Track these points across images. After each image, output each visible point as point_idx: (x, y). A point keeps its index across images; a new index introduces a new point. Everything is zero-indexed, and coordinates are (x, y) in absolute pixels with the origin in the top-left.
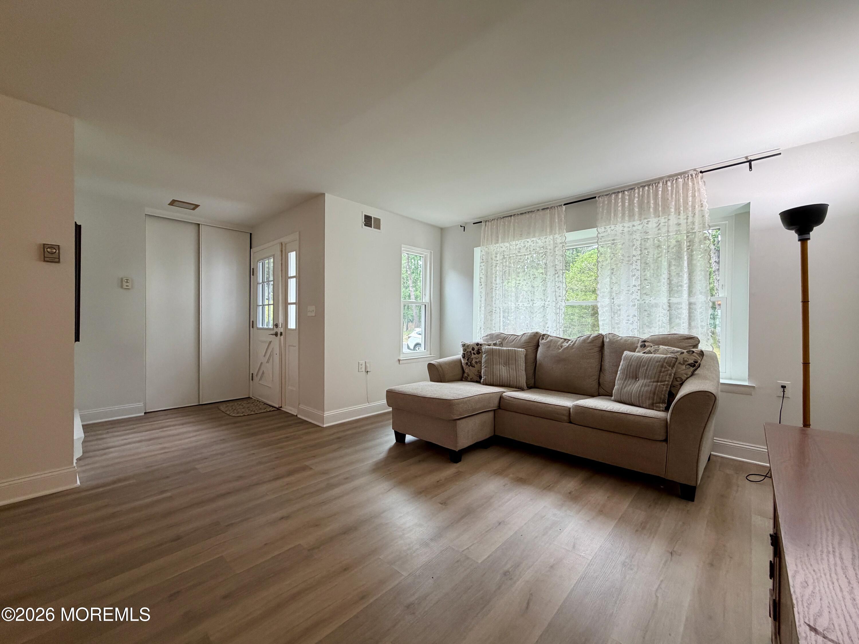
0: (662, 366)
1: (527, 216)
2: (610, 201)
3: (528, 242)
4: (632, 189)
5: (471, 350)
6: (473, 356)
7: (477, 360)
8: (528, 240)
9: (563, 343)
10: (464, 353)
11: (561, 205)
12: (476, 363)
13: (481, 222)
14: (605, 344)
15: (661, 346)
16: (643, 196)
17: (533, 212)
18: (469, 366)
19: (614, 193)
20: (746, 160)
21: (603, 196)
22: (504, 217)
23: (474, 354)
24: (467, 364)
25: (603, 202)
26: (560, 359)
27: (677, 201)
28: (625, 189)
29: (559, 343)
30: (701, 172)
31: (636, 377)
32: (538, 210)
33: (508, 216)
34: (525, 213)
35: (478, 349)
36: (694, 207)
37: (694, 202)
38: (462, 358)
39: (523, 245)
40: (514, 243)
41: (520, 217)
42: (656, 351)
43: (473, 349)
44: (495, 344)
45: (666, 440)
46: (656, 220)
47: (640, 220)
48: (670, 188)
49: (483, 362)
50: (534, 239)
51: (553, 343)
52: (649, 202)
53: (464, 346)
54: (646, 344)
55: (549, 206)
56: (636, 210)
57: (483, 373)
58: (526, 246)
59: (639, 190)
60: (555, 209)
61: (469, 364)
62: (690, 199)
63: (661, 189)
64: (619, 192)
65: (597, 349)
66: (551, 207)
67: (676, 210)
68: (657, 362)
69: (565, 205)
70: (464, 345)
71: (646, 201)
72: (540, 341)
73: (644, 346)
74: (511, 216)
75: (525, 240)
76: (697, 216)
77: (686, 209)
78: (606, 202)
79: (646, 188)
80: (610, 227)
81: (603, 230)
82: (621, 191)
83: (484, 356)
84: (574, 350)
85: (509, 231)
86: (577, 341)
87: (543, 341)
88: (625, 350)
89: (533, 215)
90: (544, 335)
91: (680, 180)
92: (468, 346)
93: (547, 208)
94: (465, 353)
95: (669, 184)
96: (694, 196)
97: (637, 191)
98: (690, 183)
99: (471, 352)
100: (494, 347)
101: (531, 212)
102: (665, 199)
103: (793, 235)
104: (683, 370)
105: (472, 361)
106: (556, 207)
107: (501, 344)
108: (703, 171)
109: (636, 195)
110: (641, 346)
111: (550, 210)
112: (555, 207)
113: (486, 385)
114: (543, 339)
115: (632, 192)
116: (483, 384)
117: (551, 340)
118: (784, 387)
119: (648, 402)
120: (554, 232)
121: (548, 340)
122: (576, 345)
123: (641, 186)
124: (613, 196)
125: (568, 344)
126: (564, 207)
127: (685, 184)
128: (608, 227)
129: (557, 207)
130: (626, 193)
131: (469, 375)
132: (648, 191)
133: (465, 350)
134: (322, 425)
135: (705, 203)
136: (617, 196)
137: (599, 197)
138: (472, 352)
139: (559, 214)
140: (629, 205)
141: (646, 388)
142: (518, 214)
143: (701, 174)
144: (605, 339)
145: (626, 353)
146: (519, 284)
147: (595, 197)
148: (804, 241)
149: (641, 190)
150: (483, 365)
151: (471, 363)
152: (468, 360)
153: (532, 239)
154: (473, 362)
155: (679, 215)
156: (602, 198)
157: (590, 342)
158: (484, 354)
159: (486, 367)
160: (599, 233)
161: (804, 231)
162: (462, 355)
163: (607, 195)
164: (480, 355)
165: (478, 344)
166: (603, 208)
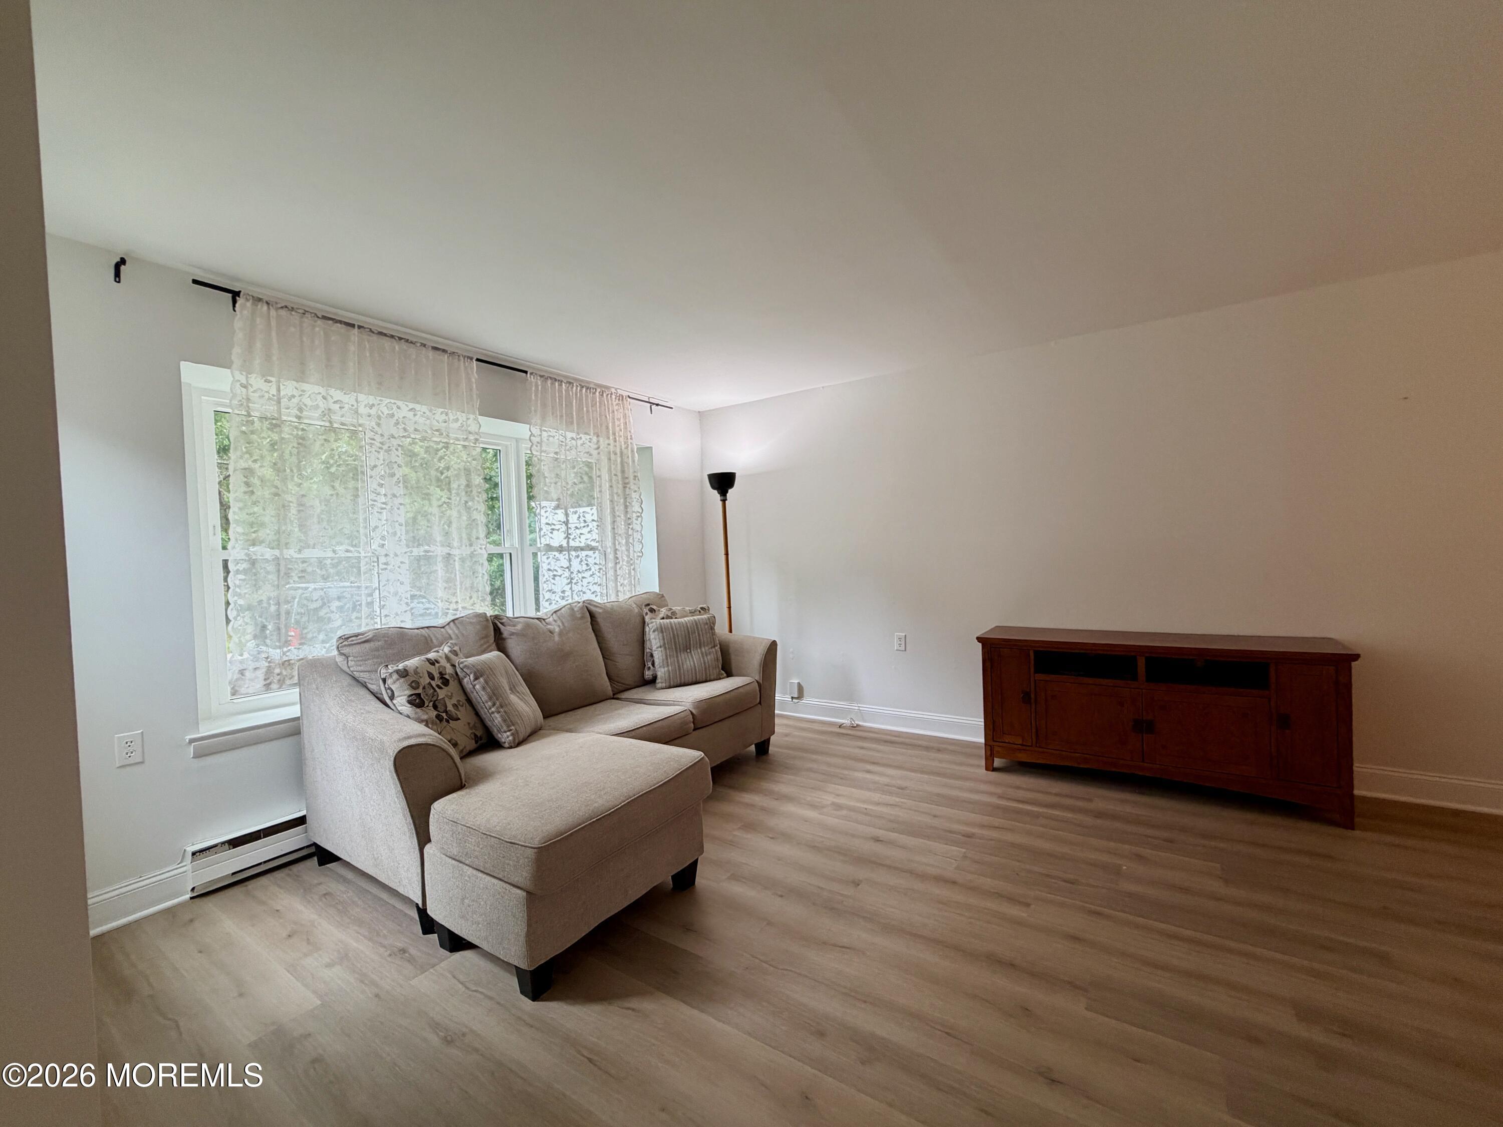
0: (710, 629)
2: (544, 388)
3: (399, 408)
4: (570, 383)
5: (428, 680)
6: (442, 694)
7: (454, 701)
8: (399, 403)
10: (417, 692)
11: (471, 358)
12: (455, 706)
13: (234, 293)
14: (598, 615)
16: (581, 401)
17: (411, 342)
18: (448, 721)
19: (551, 378)
21: (536, 374)
22: (324, 317)
23: (439, 687)
24: (439, 718)
25: (537, 386)
28: (563, 380)
29: (540, 627)
30: (629, 397)
31: (687, 648)
32: (424, 345)
34: (392, 337)
35: (441, 673)
37: (626, 429)
39: (386, 412)
40: (361, 397)
41: (375, 337)
45: (760, 703)
47: (578, 434)
48: (606, 401)
49: (485, 699)
50: (418, 407)
51: (529, 629)
52: (587, 412)
53: (407, 675)
54: (652, 607)
55: (450, 350)
56: (575, 416)
58: (396, 417)
59: (577, 389)
60: (459, 360)
62: (623, 425)
63: (597, 400)
65: (591, 624)
66: (453, 353)
69: (478, 360)
70: (404, 673)
71: (585, 409)
72: (497, 627)
73: (653, 610)
74: (353, 326)
75: (393, 401)
77: (620, 436)
78: (540, 388)
79: (584, 390)
80: (547, 431)
81: (536, 431)
82: (559, 380)
85: (343, 361)
86: (562, 619)
87: (509, 628)
89: (412, 351)
90: (496, 617)
92: (414, 672)
93: (444, 351)
94: (420, 691)
95: (605, 396)
96: (625, 422)
97: (575, 388)
98: (622, 406)
99: (430, 684)
100: (466, 660)
101: (407, 341)
102: (602, 418)
103: (715, 494)
105: (446, 707)
106: (462, 358)
109: (574, 395)
111: (448, 357)
112: (459, 356)
113: (521, 744)
114: (503, 623)
115: (570, 388)
117: (522, 625)
121: (516, 625)
122: (566, 624)
123: (580, 385)
124: (549, 381)
126: (476, 364)
127: (617, 404)
128: (544, 429)
129: (464, 357)
130: (564, 384)
132: (587, 396)
133: (414, 685)
135: (634, 435)
136: (551, 384)
137: (531, 374)
138: (434, 683)
139: (466, 374)
140: (567, 404)
142: (372, 331)
143: (629, 399)
144: (592, 608)
146: (384, 503)
147: (526, 372)
148: (724, 501)
149: (579, 390)
150: (488, 705)
151: (446, 712)
152: (435, 707)
153: (411, 406)
154: (450, 708)
156: (534, 378)
157: (579, 614)
159: (502, 707)
160: (532, 435)
161: (723, 493)
162: (410, 702)
163: (541, 376)
164: (453, 684)
165: (432, 662)
166: (536, 395)
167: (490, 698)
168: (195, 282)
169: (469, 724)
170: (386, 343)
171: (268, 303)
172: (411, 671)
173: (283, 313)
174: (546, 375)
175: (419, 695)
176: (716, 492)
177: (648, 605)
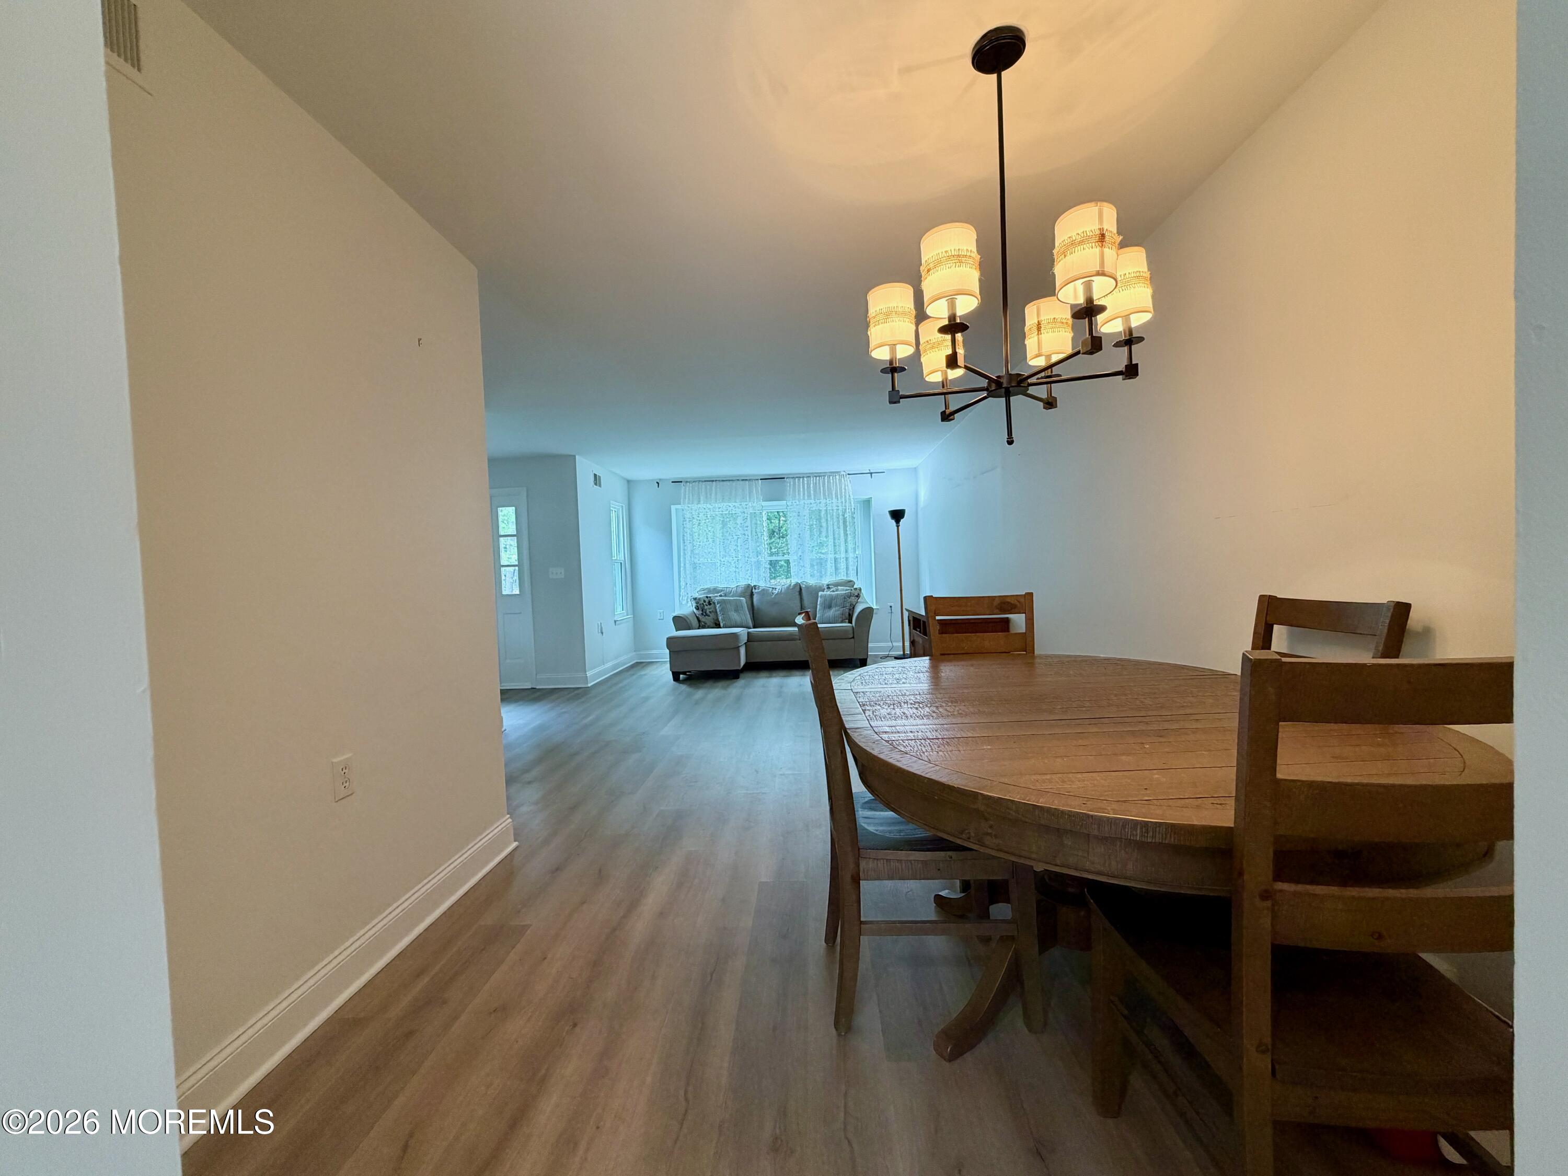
0: (845, 598)
1: (728, 483)
2: (794, 483)
3: (730, 506)
5: (702, 602)
6: (706, 607)
7: (711, 610)
8: (730, 504)
9: (772, 590)
11: (758, 480)
12: (710, 612)
13: (681, 482)
14: (803, 589)
15: (839, 587)
16: (816, 483)
18: (705, 616)
19: (797, 477)
20: (869, 472)
21: (789, 478)
22: (705, 481)
23: (706, 605)
24: (702, 614)
25: (790, 483)
26: (774, 603)
27: (836, 490)
28: (805, 476)
29: (770, 591)
30: (849, 474)
31: (830, 607)
32: (738, 480)
33: (710, 481)
34: (727, 481)
35: (709, 601)
36: (845, 497)
37: (845, 492)
38: (695, 610)
41: (721, 483)
42: (837, 590)
43: (705, 601)
44: (721, 596)
45: (853, 637)
46: (825, 501)
47: (815, 498)
48: (832, 481)
49: (718, 611)
51: (764, 592)
52: (820, 488)
54: (830, 586)
55: (748, 479)
56: (812, 492)
57: (722, 619)
59: (813, 479)
61: (704, 614)
62: (843, 490)
63: (826, 481)
64: (800, 477)
65: (797, 593)
66: (750, 480)
67: (835, 496)
68: (842, 596)
69: (761, 479)
70: (695, 599)
71: (818, 487)
72: (753, 590)
73: (829, 588)
74: (713, 481)
75: (727, 504)
76: (847, 502)
77: (841, 497)
78: (792, 483)
79: (818, 478)
80: (795, 502)
81: (791, 504)
82: (802, 477)
83: (718, 606)
84: (782, 595)
85: (711, 495)
86: (783, 589)
87: (757, 591)
88: (820, 591)
89: (734, 484)
90: (755, 586)
91: (837, 477)
92: (699, 599)
93: (746, 480)
94: (698, 605)
95: (831, 477)
96: (845, 489)
97: (812, 479)
98: (843, 480)
99: (703, 604)
100: (720, 598)
101: (732, 480)
102: (829, 489)
103: (893, 522)
104: (853, 599)
105: (706, 611)
106: (754, 481)
107: (725, 595)
108: (849, 473)
109: (812, 482)
110: (827, 588)
111: (748, 482)
112: (752, 480)
113: (726, 627)
114: (755, 589)
115: (809, 479)
116: (724, 628)
117: (763, 590)
118: (891, 607)
119: (840, 620)
120: (752, 500)
121: (760, 590)
122: (783, 591)
123: (815, 476)
124: (797, 479)
125: (776, 592)
126: (760, 481)
127: (840, 480)
128: (794, 501)
130: (805, 479)
131: (706, 624)
132: (819, 480)
133: (697, 603)
134: (586, 686)
135: (851, 495)
136: (799, 480)
137: (787, 478)
138: (704, 604)
139: (756, 486)
140: (807, 488)
141: (838, 612)
142: (719, 481)
143: (848, 476)
144: (801, 585)
145: (820, 593)
147: (784, 478)
148: (898, 526)
149: (815, 478)
150: (719, 613)
151: (705, 613)
152: (702, 611)
153: (734, 504)
154: (708, 612)
155: (838, 500)
156: (789, 480)
157: (792, 589)
158: (718, 604)
159: (723, 614)
160: (788, 506)
161: (898, 522)
162: (695, 608)
163: (792, 478)
164: (712, 605)
165: (707, 597)
166: (790, 488)
167: (720, 611)
168: (672, 482)
169: (714, 619)
170: (725, 483)
171: (689, 482)
172: (697, 598)
173: (693, 484)
174: (795, 476)
175: (698, 606)
176: (893, 521)
177: (829, 585)
